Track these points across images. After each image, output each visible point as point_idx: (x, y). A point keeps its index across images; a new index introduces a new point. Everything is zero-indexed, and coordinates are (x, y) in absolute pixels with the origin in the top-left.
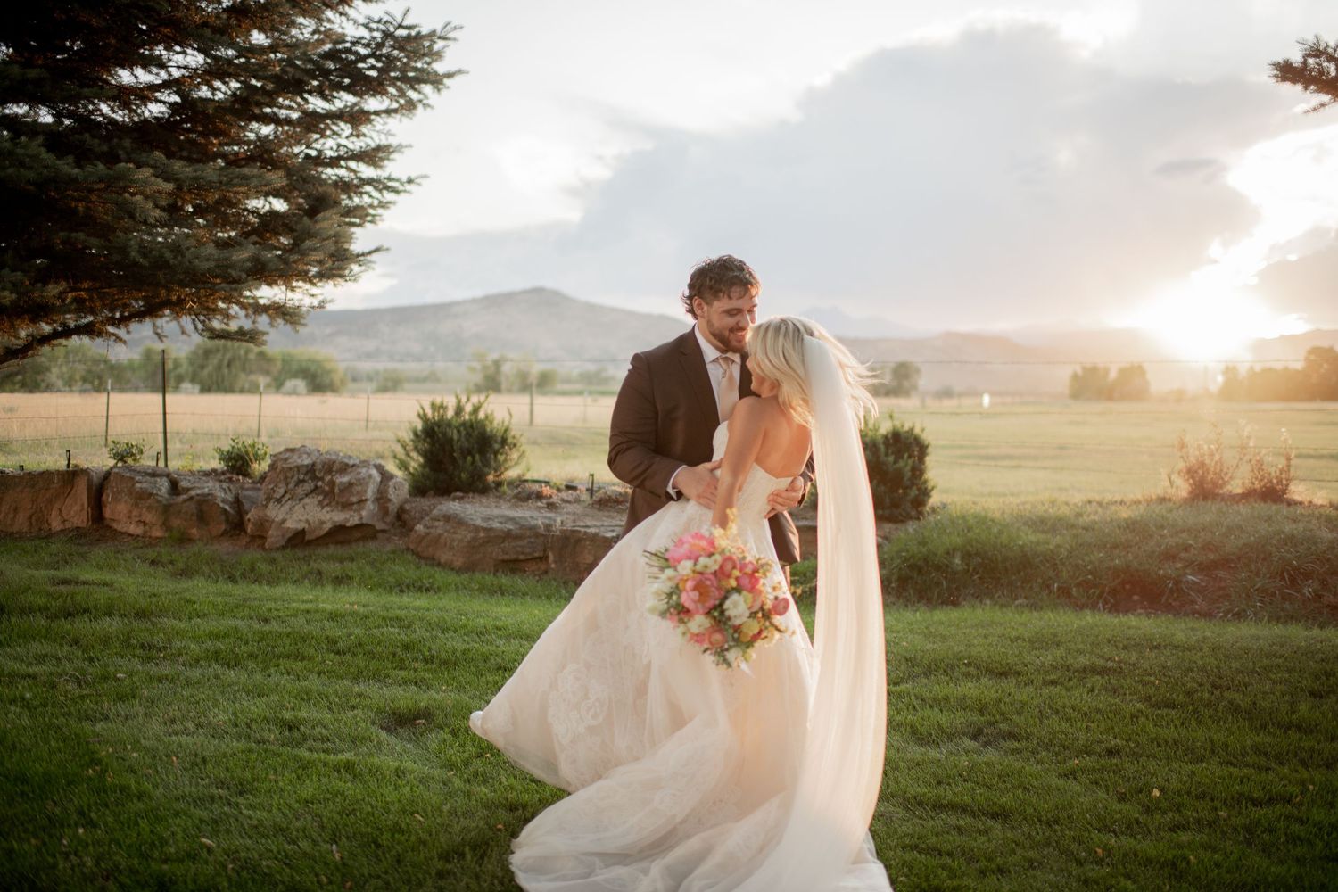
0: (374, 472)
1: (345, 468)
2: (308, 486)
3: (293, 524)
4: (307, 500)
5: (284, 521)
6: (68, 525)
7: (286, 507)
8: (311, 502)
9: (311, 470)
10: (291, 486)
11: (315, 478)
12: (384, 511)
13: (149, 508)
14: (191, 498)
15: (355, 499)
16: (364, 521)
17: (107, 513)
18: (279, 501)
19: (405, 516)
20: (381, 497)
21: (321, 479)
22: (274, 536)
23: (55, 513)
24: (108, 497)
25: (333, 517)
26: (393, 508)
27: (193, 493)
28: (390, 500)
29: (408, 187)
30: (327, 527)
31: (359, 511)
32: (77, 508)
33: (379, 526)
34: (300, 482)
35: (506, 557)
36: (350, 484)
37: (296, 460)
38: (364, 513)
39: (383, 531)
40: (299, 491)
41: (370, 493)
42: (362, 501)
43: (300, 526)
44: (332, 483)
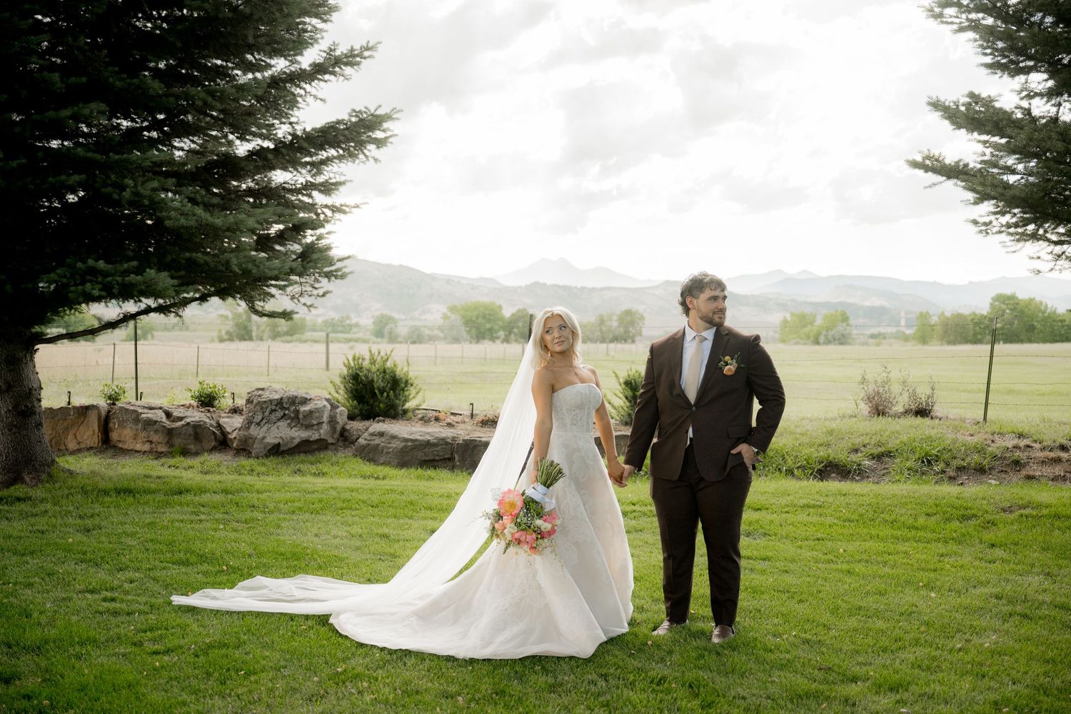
0: (326, 403)
1: (305, 401)
2: (280, 414)
3: (272, 440)
4: (280, 423)
5: (264, 438)
6: (82, 446)
7: (265, 428)
8: (283, 424)
9: (280, 402)
10: (266, 414)
11: (283, 408)
12: (333, 429)
13: (156, 431)
14: (188, 424)
15: (315, 422)
16: (322, 437)
17: (114, 436)
18: (258, 424)
19: (346, 434)
20: (332, 420)
21: (288, 409)
22: (256, 449)
23: (70, 436)
24: (114, 424)
25: (298, 434)
26: (339, 428)
27: (188, 420)
28: (338, 423)
29: (353, 210)
30: (297, 441)
31: (318, 430)
32: (89, 433)
33: (331, 440)
34: (273, 411)
35: (427, 458)
36: (311, 412)
37: (267, 396)
38: (322, 431)
39: (332, 444)
40: (273, 417)
41: (325, 418)
42: (320, 424)
43: (276, 441)
44: (297, 412)
